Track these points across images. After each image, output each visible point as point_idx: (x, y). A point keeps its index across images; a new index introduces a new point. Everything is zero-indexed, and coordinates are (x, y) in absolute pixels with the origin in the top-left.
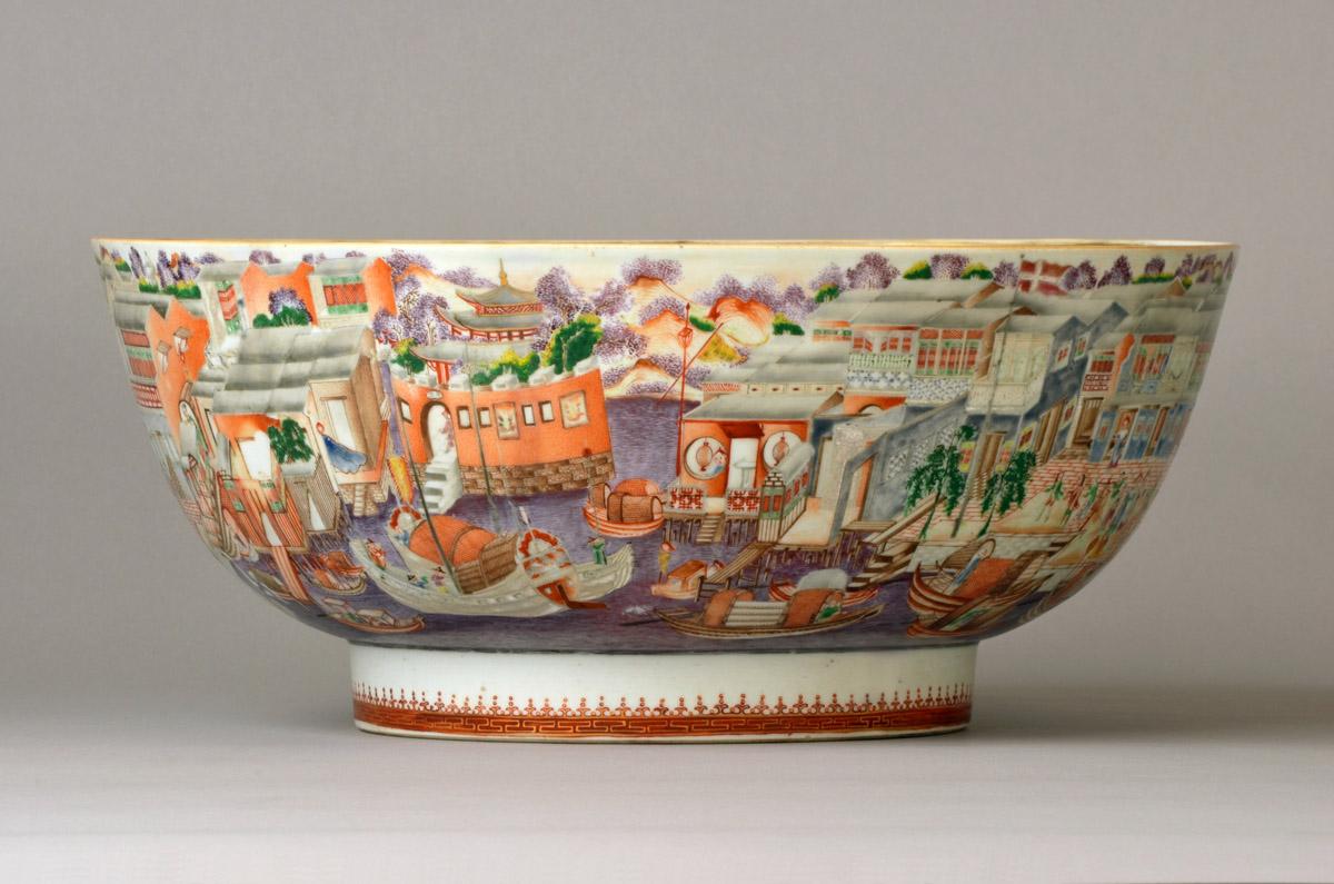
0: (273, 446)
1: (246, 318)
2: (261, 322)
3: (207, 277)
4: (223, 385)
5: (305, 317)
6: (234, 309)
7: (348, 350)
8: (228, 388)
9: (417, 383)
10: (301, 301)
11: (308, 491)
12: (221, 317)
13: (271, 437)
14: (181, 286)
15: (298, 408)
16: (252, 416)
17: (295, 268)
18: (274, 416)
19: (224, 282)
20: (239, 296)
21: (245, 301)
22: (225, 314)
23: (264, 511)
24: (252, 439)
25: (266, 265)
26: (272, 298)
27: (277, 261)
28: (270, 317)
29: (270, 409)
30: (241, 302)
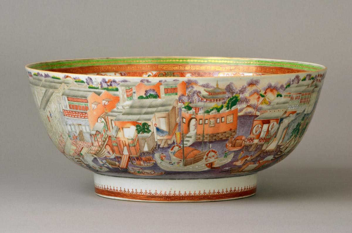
0: (137, 130)
1: (135, 97)
2: (141, 97)
3: (122, 86)
4: (122, 114)
5: (157, 96)
6: (132, 94)
7: (170, 105)
8: (123, 114)
9: (189, 113)
10: (156, 92)
11: (146, 141)
12: (125, 96)
13: (137, 127)
14: (110, 88)
15: (149, 120)
16: (131, 122)
17: (156, 84)
18: (140, 122)
19: (129, 87)
20: (134, 91)
21: (136, 92)
22: (127, 95)
23: (126, 146)
24: (129, 128)
25: (146, 83)
26: (146, 91)
27: (150, 82)
28: (144, 96)
29: (139, 120)
30: (134, 93)
